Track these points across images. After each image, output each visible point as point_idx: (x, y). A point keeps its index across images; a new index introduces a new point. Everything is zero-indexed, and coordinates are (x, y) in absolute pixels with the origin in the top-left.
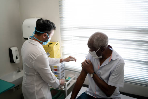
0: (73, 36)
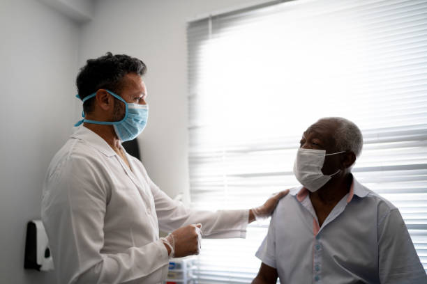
0: (228, 176)
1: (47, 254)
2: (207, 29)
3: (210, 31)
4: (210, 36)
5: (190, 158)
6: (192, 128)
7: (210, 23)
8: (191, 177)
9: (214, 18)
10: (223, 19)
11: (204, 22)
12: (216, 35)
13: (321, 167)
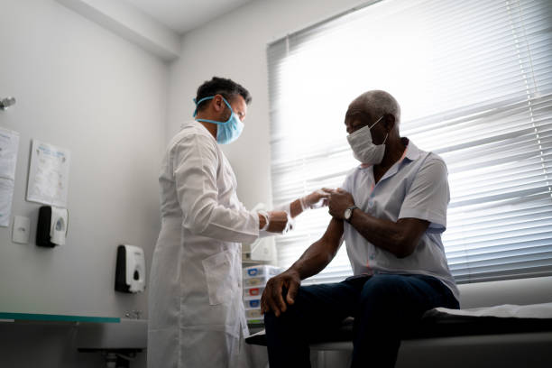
0: (308, 181)
1: (136, 276)
2: (285, 48)
3: (288, 49)
4: (288, 53)
5: (272, 170)
6: (273, 142)
7: (287, 40)
8: (274, 188)
9: (291, 37)
10: (299, 36)
11: (282, 41)
12: (292, 52)
13: (371, 140)
